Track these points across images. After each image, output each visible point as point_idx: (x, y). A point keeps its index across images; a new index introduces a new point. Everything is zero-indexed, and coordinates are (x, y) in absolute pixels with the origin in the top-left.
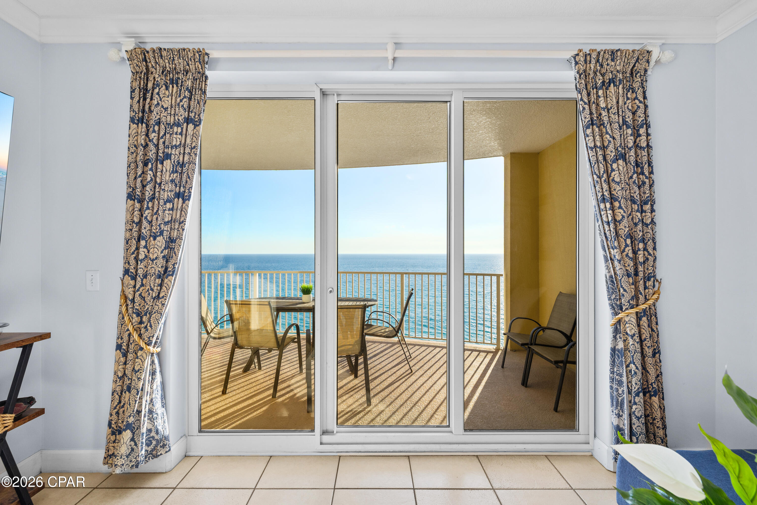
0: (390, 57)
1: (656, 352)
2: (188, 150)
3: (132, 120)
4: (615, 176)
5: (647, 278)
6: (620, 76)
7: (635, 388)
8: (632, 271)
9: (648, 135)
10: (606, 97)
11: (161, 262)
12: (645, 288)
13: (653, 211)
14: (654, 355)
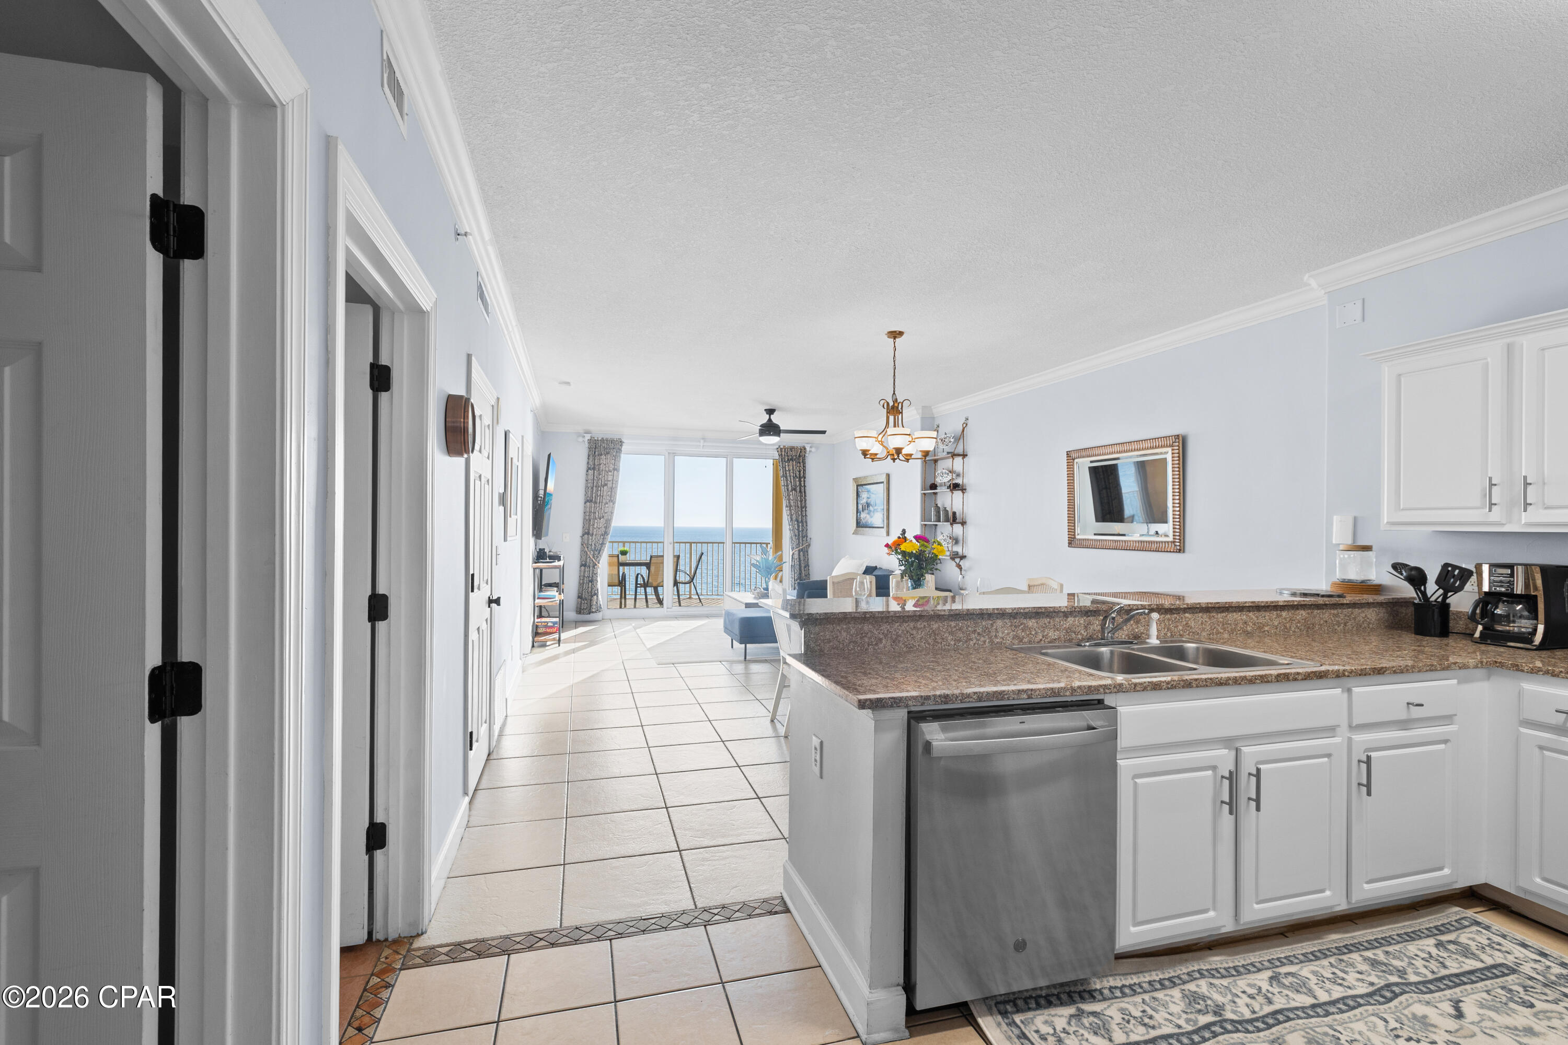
0: (702, 444)
1: (807, 566)
2: (614, 482)
3: (588, 469)
4: (791, 497)
5: (803, 537)
6: (795, 457)
7: (796, 578)
8: (797, 534)
9: (804, 481)
10: (788, 466)
11: (603, 529)
12: (803, 541)
13: (806, 511)
14: (805, 567)
